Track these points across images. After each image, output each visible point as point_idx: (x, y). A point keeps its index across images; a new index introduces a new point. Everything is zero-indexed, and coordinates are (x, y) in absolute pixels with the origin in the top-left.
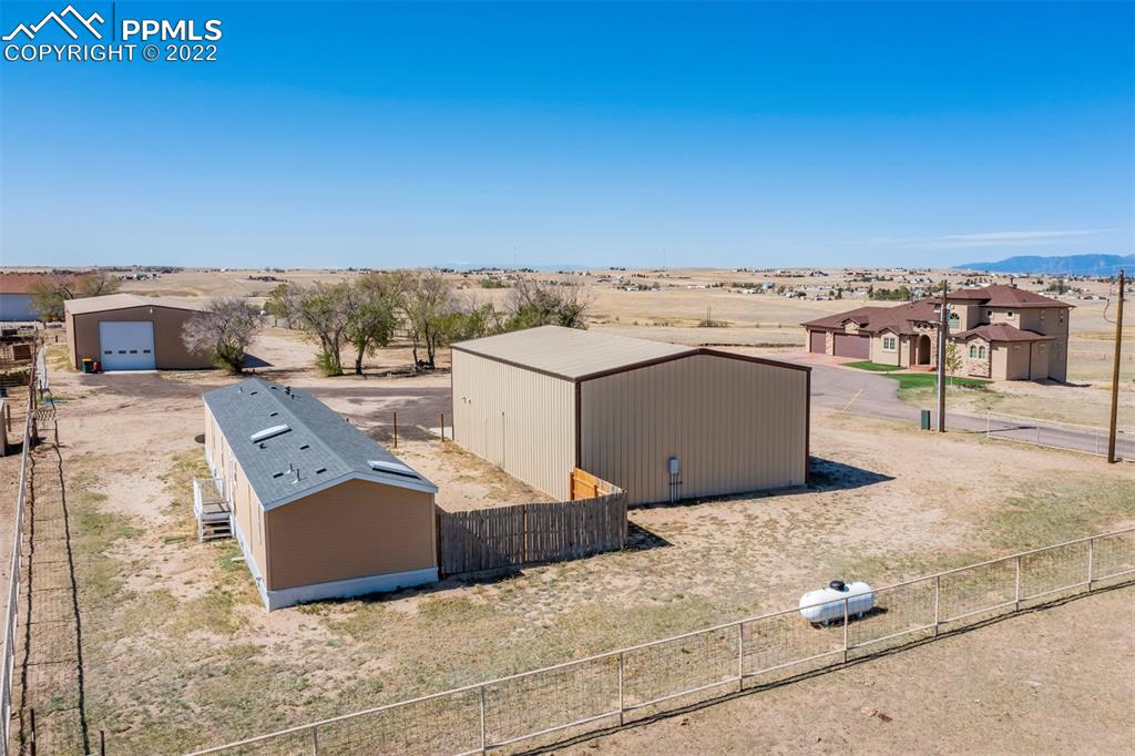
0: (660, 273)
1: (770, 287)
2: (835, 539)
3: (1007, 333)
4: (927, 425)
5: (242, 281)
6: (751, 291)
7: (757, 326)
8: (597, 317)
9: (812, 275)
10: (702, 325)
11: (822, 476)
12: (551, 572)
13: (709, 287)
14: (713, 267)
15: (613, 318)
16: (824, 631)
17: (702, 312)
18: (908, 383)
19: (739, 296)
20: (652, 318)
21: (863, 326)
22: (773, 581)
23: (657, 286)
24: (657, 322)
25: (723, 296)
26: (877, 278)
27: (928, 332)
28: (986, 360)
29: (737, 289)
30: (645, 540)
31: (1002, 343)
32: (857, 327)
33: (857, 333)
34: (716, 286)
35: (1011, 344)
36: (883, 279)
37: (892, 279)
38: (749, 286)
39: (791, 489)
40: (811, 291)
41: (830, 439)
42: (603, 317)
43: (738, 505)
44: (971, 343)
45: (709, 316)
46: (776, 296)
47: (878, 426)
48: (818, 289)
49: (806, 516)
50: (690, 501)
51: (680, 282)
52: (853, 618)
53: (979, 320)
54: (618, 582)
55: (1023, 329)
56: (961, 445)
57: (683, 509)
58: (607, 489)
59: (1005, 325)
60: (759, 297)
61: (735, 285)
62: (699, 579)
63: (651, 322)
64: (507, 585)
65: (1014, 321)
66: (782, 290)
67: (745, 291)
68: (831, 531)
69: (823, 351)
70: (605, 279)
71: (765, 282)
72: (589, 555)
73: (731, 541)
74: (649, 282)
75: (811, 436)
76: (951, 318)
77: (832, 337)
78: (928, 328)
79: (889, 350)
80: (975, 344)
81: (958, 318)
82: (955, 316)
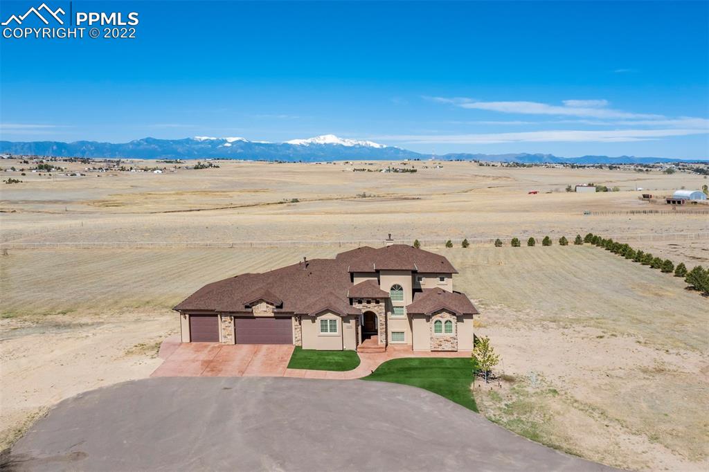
21: (278, 306)
27: (373, 307)
28: (453, 334)
33: (273, 315)
44: (435, 318)
59: (440, 290)
69: (214, 340)
76: (392, 289)
77: (233, 322)
78: (373, 304)
79: (329, 333)
80: (440, 319)
81: (401, 289)
82: (396, 287)
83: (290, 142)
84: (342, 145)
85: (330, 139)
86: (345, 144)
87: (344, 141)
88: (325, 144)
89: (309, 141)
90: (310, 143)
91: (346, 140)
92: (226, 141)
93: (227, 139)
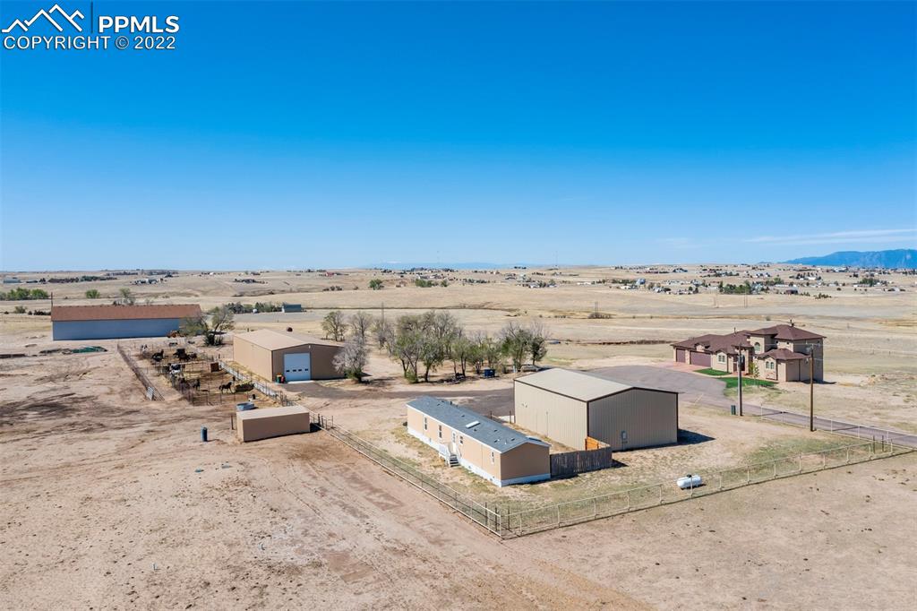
0: (554, 271)
1: (642, 283)
2: (689, 464)
3: (786, 355)
4: (734, 412)
5: (230, 284)
6: (628, 287)
7: (634, 318)
8: (510, 310)
9: (674, 271)
10: (591, 317)
11: (685, 438)
12: (588, 475)
13: (593, 283)
14: (594, 264)
15: (522, 311)
16: (686, 490)
17: (589, 305)
18: (730, 384)
19: (618, 291)
20: (552, 311)
21: (706, 347)
22: (667, 477)
23: (553, 283)
24: (557, 314)
25: (605, 292)
26: (726, 274)
28: (775, 370)
29: (616, 285)
30: (618, 464)
31: (783, 361)
32: (703, 348)
33: (703, 351)
34: (600, 282)
35: (788, 362)
36: (731, 274)
37: (738, 275)
38: (625, 282)
39: (672, 444)
40: (675, 287)
41: (688, 419)
42: (514, 310)
43: (651, 451)
44: (766, 360)
45: (596, 308)
46: (647, 292)
47: (711, 412)
48: (679, 284)
49: (677, 455)
50: (631, 449)
51: (571, 279)
52: (694, 487)
53: (771, 347)
54: (613, 478)
55: (795, 352)
56: (748, 423)
57: (629, 453)
58: (603, 445)
59: (785, 349)
60: (633, 292)
61: (614, 282)
62: (641, 477)
63: (552, 314)
64: (574, 479)
65: (790, 347)
66: (651, 286)
67: (623, 287)
68: (688, 461)
69: (684, 361)
70: (511, 277)
71: (639, 278)
72: (600, 469)
73: (650, 465)
74: (546, 279)
75: (679, 419)
76: (755, 344)
77: (689, 353)
78: (744, 351)
79: (722, 362)
80: (769, 361)
81: (760, 345)
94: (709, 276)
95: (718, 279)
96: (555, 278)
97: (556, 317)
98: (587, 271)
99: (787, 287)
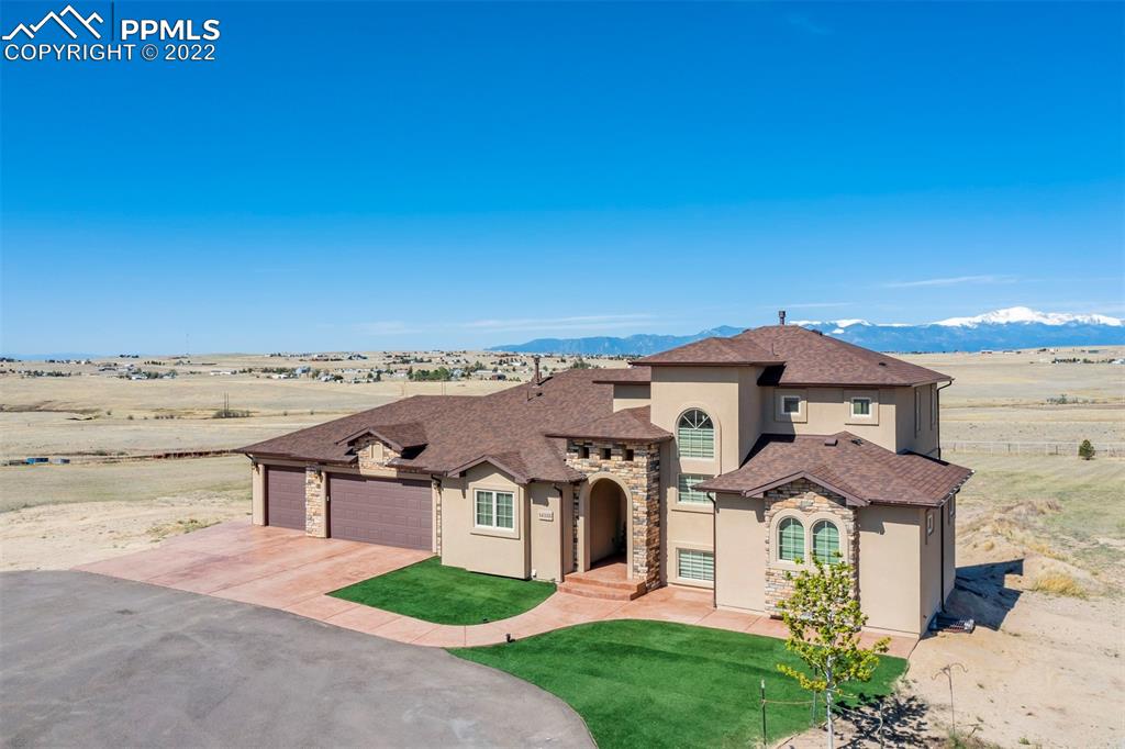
0: (179, 360)
1: (304, 372)
6: (282, 376)
8: (84, 412)
9: (350, 358)
10: (218, 416)
13: (235, 373)
14: (243, 352)
15: (104, 413)
17: (217, 401)
19: (268, 381)
20: (154, 410)
21: (410, 453)
23: (173, 374)
24: (159, 414)
25: (250, 382)
26: (416, 360)
27: (617, 470)
29: (267, 374)
32: (393, 455)
33: (393, 473)
34: (244, 372)
36: (422, 361)
37: (430, 361)
38: (281, 371)
40: (349, 375)
44: (779, 509)
45: (229, 405)
46: (310, 380)
48: (356, 372)
51: (203, 369)
60: (291, 382)
61: (265, 371)
63: (153, 415)
66: (317, 374)
67: (276, 376)
69: (299, 523)
70: (108, 367)
71: (299, 366)
74: (163, 369)
76: (683, 423)
77: (323, 485)
78: (617, 460)
79: (493, 528)
80: (798, 514)
81: (709, 424)
82: (693, 419)
83: (942, 323)
84: (1040, 325)
85: (1020, 314)
86: (1048, 322)
87: (1046, 317)
88: (1008, 323)
89: (978, 319)
90: (979, 324)
91: (1051, 315)
92: (836, 326)
93: (838, 322)
94: (394, 363)
95: (407, 366)
96: (178, 368)
97: (157, 418)
98: (230, 359)
99: (491, 373)
